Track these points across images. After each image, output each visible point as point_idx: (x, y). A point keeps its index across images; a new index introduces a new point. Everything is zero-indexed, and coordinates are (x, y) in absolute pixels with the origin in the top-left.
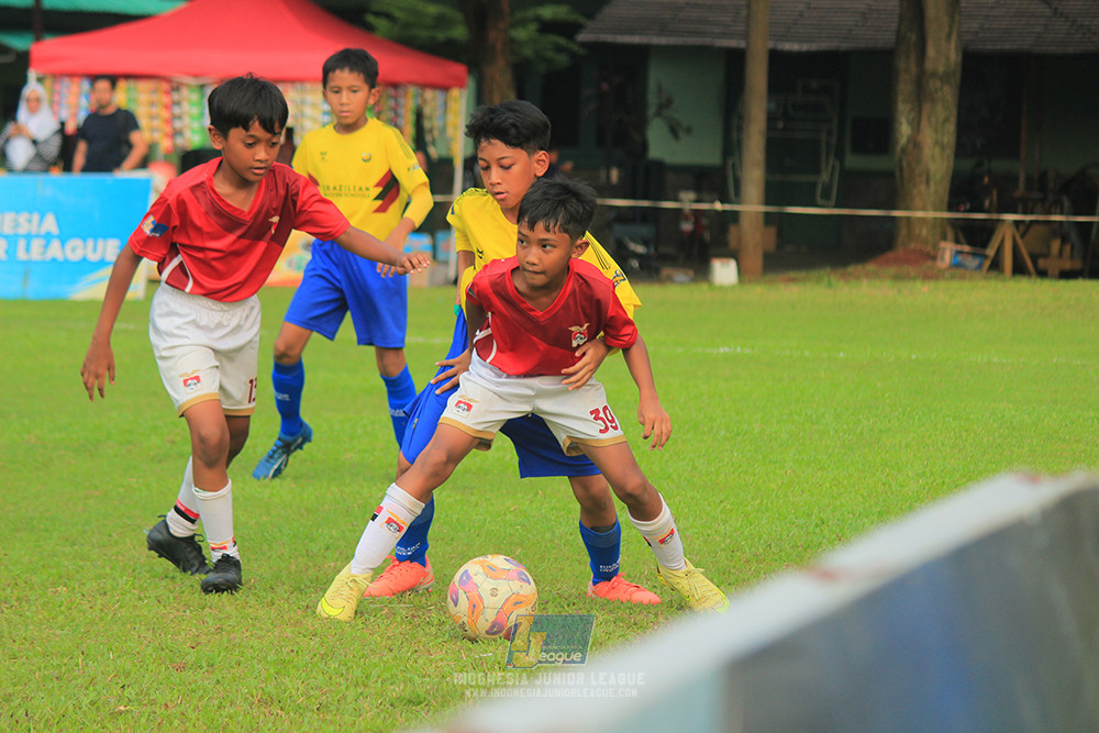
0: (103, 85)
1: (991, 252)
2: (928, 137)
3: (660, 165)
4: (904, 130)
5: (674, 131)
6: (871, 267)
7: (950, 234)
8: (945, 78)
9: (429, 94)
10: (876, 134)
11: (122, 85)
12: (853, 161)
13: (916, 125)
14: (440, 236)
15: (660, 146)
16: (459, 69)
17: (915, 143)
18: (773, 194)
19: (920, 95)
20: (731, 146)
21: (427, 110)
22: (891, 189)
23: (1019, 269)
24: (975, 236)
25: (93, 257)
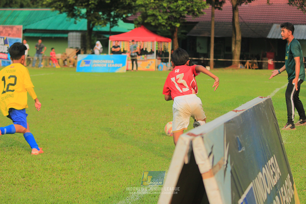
0: (117, 42)
1: (246, 65)
2: (237, 49)
3: (198, 54)
4: (233, 48)
5: (201, 48)
6: (229, 68)
7: (240, 63)
8: (239, 41)
9: (166, 43)
10: (229, 49)
11: (119, 42)
12: (226, 53)
13: (235, 48)
14: (167, 63)
15: (198, 50)
16: (170, 40)
17: (235, 50)
18: (215, 57)
19: (236, 43)
20: (209, 50)
21: (165, 45)
22: (231, 56)
23: (249, 68)
24: (243, 63)
25: (119, 66)
